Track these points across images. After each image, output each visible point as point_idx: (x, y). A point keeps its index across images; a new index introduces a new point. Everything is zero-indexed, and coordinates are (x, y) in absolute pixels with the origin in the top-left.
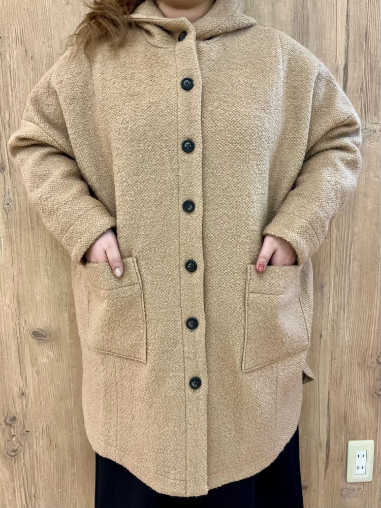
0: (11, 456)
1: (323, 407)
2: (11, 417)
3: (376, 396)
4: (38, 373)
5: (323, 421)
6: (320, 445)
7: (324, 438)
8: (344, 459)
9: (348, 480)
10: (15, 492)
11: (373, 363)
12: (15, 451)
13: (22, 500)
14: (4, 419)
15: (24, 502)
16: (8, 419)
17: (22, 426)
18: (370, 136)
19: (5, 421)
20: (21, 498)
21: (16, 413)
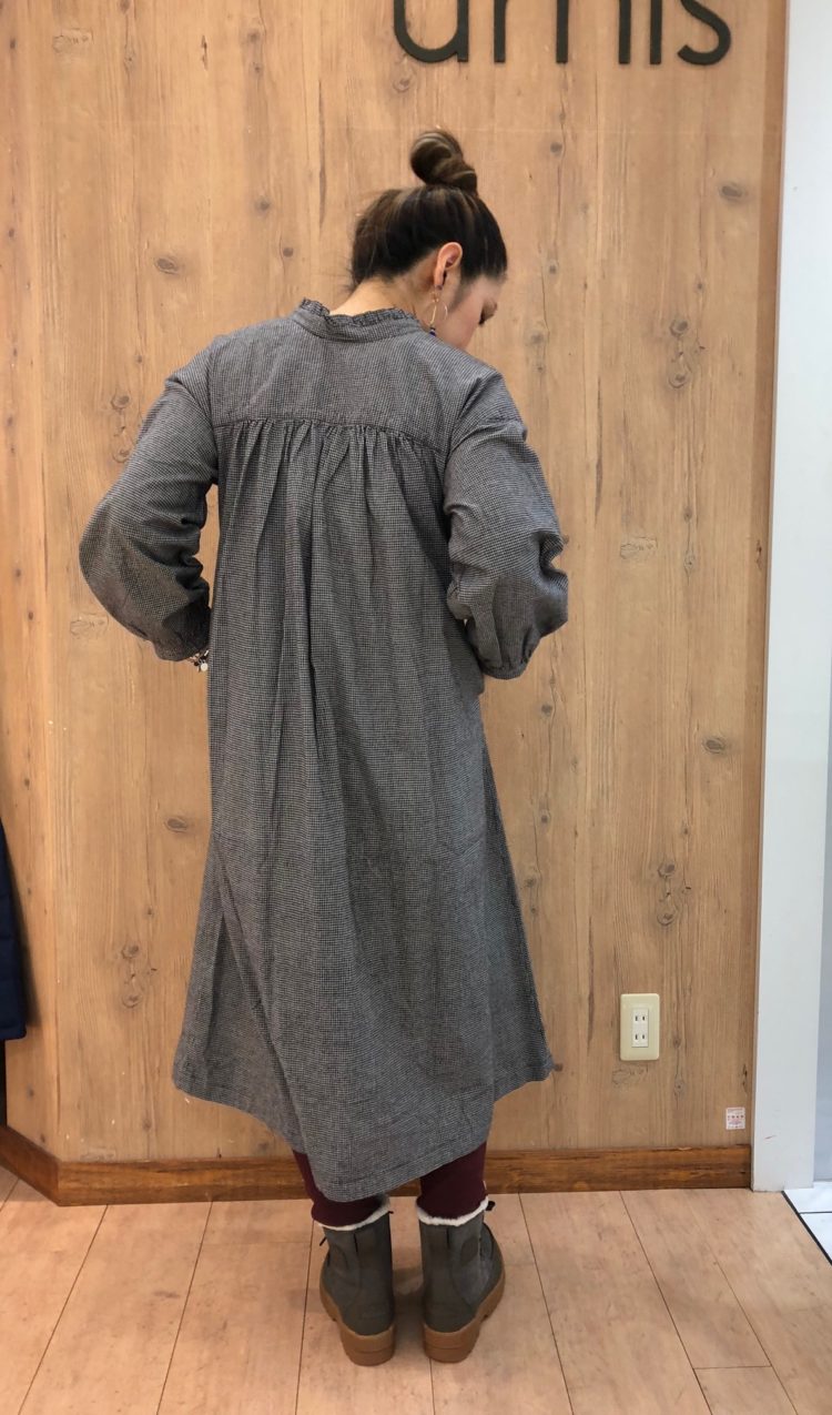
0: (129, 1007)
1: (583, 943)
2: (132, 945)
3: (660, 926)
4: (172, 881)
5: (584, 962)
6: (580, 1000)
7: (585, 991)
8: (616, 1022)
9: (623, 1057)
10: (130, 1064)
11: (652, 875)
12: (135, 999)
13: (139, 1075)
14: (120, 949)
15: (143, 1082)
16: (127, 950)
17: (146, 960)
18: (635, 553)
19: (122, 953)
20: (139, 1071)
21: (139, 941)
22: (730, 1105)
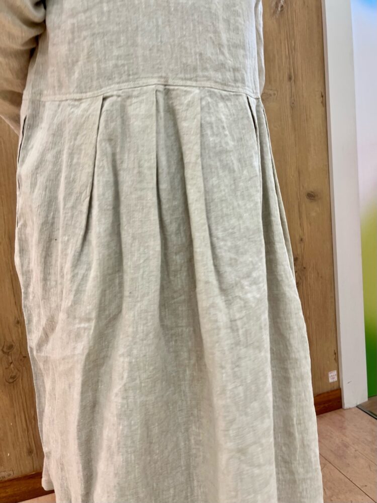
0: (10, 383)
2: (8, 345)
10: (15, 417)
12: (14, 377)
13: (22, 425)
15: (25, 426)
16: (5, 347)
17: (19, 352)
19: (2, 350)
20: (21, 422)
21: (13, 341)
22: (330, 370)
